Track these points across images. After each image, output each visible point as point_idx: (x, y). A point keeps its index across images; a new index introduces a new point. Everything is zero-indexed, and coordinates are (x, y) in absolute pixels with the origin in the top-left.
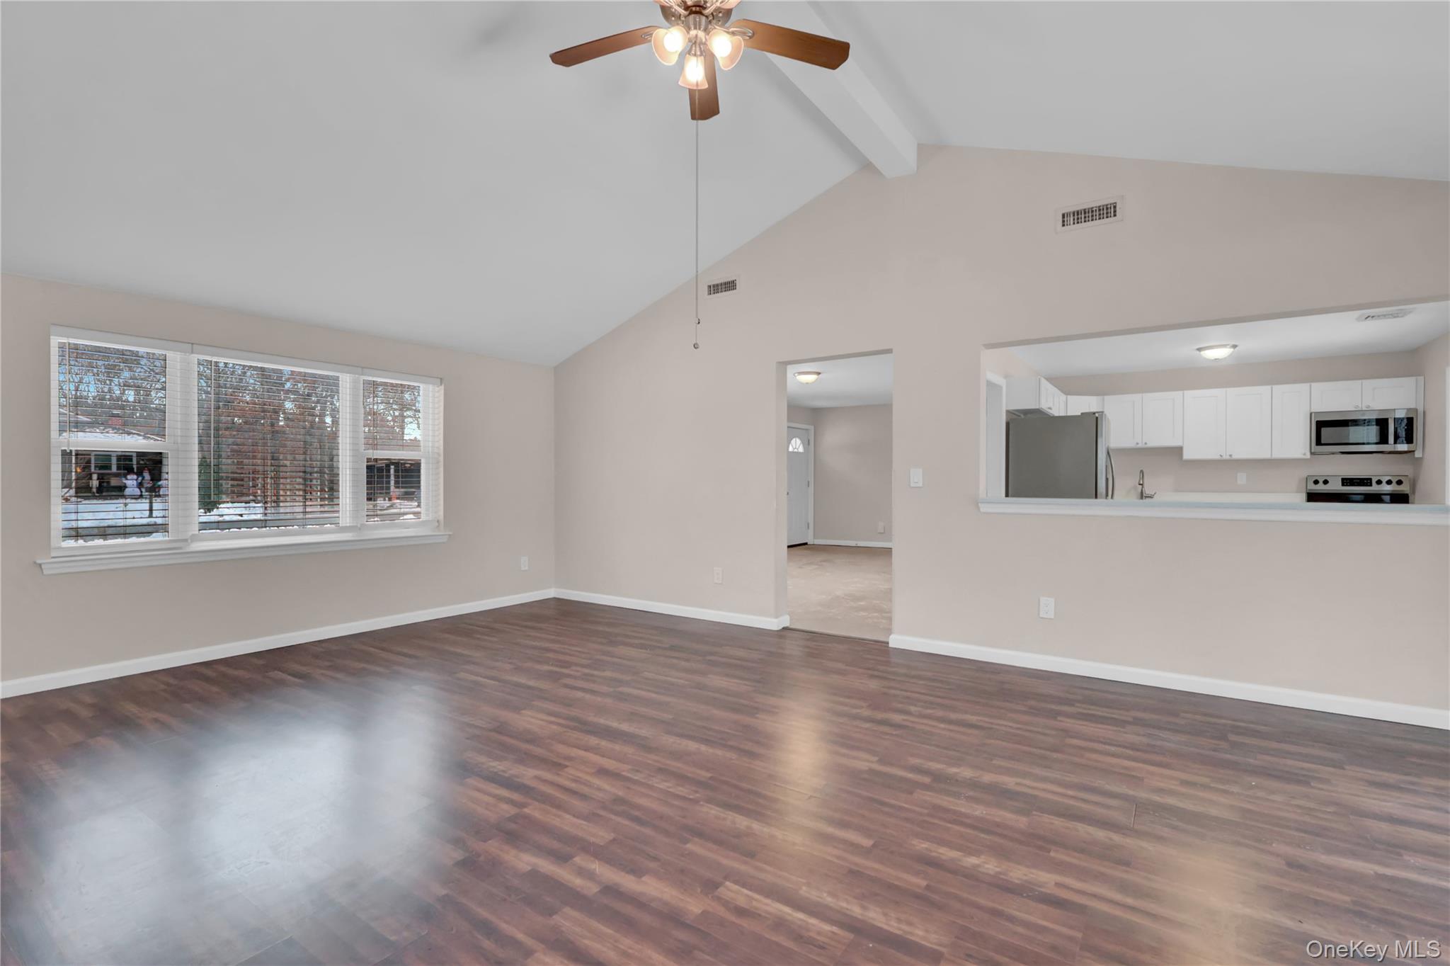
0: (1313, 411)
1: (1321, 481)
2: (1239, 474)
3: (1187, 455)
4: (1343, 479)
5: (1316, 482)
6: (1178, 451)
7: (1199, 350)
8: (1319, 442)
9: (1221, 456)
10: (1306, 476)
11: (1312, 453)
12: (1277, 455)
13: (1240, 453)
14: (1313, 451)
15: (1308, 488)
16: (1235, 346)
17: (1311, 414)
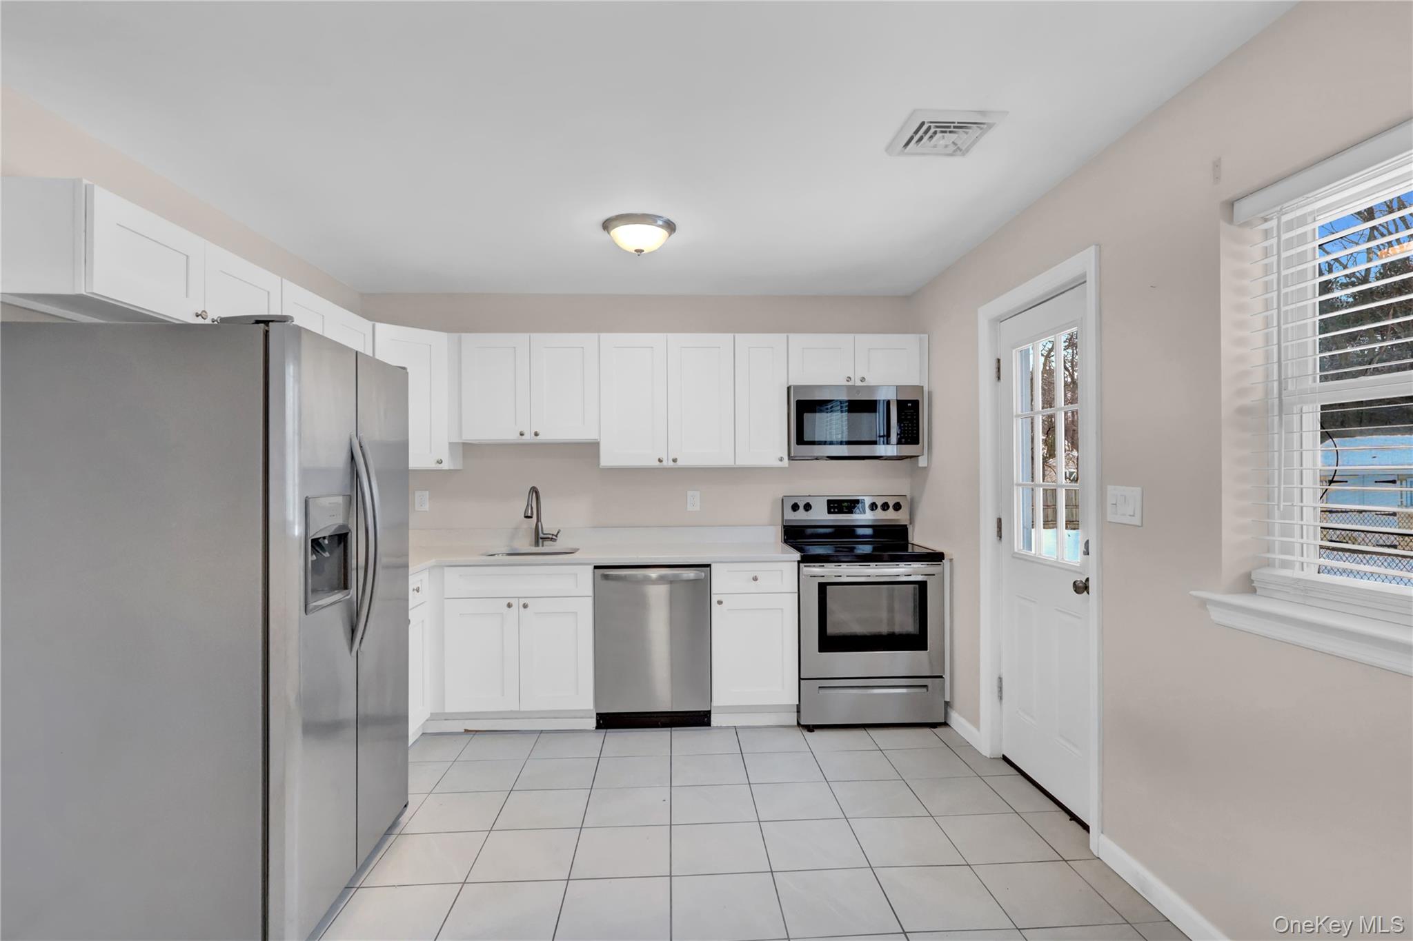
0: (792, 383)
1: (801, 506)
2: (690, 493)
3: (608, 458)
4: (829, 502)
5: (795, 507)
6: (592, 448)
7: (607, 225)
8: (801, 440)
9: (660, 461)
10: (781, 496)
11: (790, 458)
12: (744, 460)
13: (691, 457)
14: (792, 455)
15: (785, 518)
16: (670, 226)
17: (789, 389)
